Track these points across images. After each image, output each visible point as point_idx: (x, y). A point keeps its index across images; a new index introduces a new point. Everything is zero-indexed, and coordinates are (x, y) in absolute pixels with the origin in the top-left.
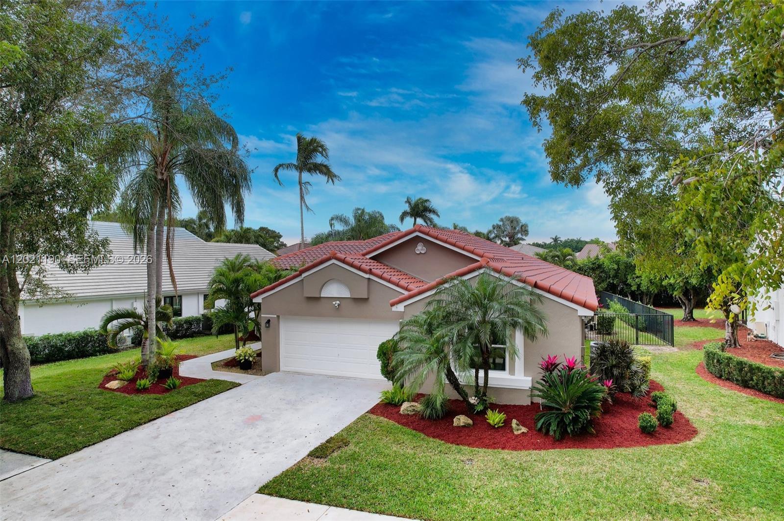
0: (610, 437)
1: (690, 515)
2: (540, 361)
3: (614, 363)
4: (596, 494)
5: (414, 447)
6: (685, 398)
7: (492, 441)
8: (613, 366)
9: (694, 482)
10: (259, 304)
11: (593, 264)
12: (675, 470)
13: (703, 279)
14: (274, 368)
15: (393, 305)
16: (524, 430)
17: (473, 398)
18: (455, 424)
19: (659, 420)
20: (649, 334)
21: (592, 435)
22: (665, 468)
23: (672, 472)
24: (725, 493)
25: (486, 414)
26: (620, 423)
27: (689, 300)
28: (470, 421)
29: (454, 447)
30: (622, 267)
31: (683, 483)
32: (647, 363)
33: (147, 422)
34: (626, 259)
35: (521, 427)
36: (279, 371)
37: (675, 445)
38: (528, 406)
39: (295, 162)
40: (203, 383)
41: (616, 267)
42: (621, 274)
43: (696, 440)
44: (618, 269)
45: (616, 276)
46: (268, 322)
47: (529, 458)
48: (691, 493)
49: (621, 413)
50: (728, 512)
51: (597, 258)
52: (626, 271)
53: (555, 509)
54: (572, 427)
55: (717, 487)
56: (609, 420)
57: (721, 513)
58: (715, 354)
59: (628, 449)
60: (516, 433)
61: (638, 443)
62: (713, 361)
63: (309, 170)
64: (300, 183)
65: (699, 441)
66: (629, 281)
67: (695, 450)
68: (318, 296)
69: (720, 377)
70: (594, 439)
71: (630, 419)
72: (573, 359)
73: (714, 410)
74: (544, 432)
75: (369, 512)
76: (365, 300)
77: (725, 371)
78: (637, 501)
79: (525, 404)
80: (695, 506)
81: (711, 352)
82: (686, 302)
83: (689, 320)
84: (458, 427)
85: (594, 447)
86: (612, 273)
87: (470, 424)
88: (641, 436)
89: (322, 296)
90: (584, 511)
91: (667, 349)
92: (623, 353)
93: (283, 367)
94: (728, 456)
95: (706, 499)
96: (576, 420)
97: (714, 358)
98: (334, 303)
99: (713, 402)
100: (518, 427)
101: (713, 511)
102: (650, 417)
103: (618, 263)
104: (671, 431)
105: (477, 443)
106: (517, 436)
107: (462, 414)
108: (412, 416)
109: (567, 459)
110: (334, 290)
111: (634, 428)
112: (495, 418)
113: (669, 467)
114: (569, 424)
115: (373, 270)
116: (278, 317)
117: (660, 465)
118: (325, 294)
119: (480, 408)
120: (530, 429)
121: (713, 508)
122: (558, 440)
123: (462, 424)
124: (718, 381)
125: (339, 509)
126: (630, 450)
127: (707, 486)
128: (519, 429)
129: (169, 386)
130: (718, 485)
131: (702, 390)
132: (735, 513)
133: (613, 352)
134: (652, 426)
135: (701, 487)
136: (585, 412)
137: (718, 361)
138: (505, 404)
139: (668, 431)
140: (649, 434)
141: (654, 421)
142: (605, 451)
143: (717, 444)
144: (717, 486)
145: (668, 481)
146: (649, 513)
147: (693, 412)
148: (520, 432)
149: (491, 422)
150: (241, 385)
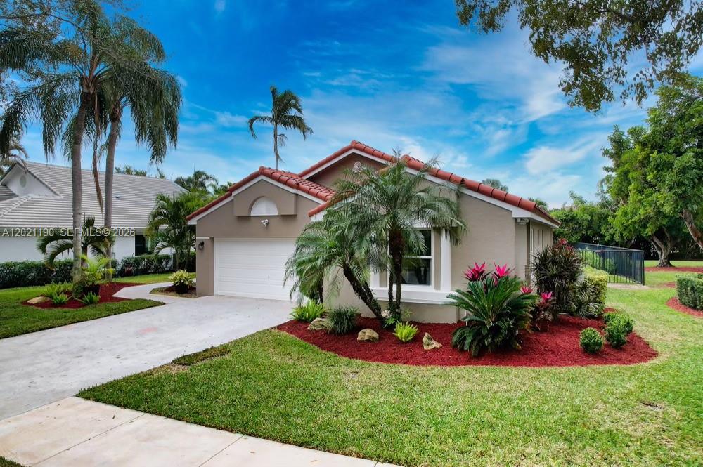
0: (542, 354)
1: (628, 446)
2: (467, 271)
3: (555, 272)
4: (499, 415)
5: (298, 359)
6: (647, 324)
7: (394, 356)
8: (554, 276)
9: (642, 406)
10: (194, 226)
11: (567, 216)
12: (618, 391)
13: (677, 206)
14: (208, 292)
15: (311, 215)
16: (436, 345)
17: (386, 311)
18: (359, 338)
19: (608, 340)
20: (619, 277)
21: (518, 352)
22: (604, 388)
23: (613, 394)
24: (686, 420)
25: (395, 327)
26: (558, 341)
27: (665, 245)
28: (376, 335)
29: (345, 360)
30: (596, 218)
31: (626, 406)
32: (601, 281)
33: (36, 331)
34: (600, 210)
35: (433, 341)
36: (213, 295)
37: (626, 366)
38: (454, 324)
39: (270, 115)
40: (127, 302)
41: (589, 218)
42: (595, 226)
43: (655, 361)
44: (592, 220)
45: (589, 228)
46: (202, 244)
47: (428, 373)
48: (635, 419)
49: (563, 333)
50: (686, 444)
51: (571, 210)
52: (600, 222)
53: (433, 430)
54: (489, 340)
55: (675, 413)
56: (544, 338)
57: (676, 445)
58: (688, 281)
59: (560, 368)
60: (426, 348)
61: (576, 362)
62: (686, 290)
63: (285, 124)
64: (275, 135)
65: (658, 362)
66: (603, 231)
67: (650, 371)
68: (247, 215)
69: (694, 308)
70: (520, 357)
71: (574, 339)
72: (504, 268)
73: (682, 335)
74: (458, 348)
75: (187, 422)
76: (293, 217)
77: (700, 300)
78: (553, 425)
79: (450, 322)
80: (640, 434)
81: (684, 280)
82: (662, 247)
83: (665, 266)
84: (362, 341)
85: (517, 363)
86: (585, 224)
87: (375, 338)
88: (583, 355)
89: (252, 215)
90: (471, 435)
91: (637, 287)
92: (567, 261)
93: (216, 291)
94: (695, 379)
95: (656, 426)
96: (495, 330)
97: (687, 286)
98: (262, 221)
99: (682, 328)
100: (430, 342)
101: (664, 442)
102: (594, 332)
103: (591, 214)
104: (622, 353)
105: (376, 357)
106: (426, 351)
107: (369, 327)
108: (318, 331)
109: (477, 376)
110: (264, 209)
111: (575, 347)
112: (403, 331)
113: (610, 388)
114: (487, 336)
115: (301, 184)
116: (212, 239)
117: (599, 386)
118: (255, 212)
119: (391, 321)
120: (445, 345)
121: (665, 437)
122: (475, 357)
123: (366, 338)
124: (692, 311)
125: (154, 416)
126: (564, 369)
127: (660, 411)
128: (429, 344)
129: (86, 301)
130: (677, 410)
131: (672, 318)
132: (698, 446)
133: (554, 261)
134: (596, 344)
135: (651, 412)
136: (507, 320)
137: (692, 288)
138: (428, 322)
139: (618, 352)
140: (592, 353)
141: (601, 337)
142: (530, 369)
143: (682, 366)
144: (675, 411)
145: (605, 403)
146: (566, 439)
147: (655, 336)
148: (430, 347)
149: (399, 335)
150: (164, 304)
